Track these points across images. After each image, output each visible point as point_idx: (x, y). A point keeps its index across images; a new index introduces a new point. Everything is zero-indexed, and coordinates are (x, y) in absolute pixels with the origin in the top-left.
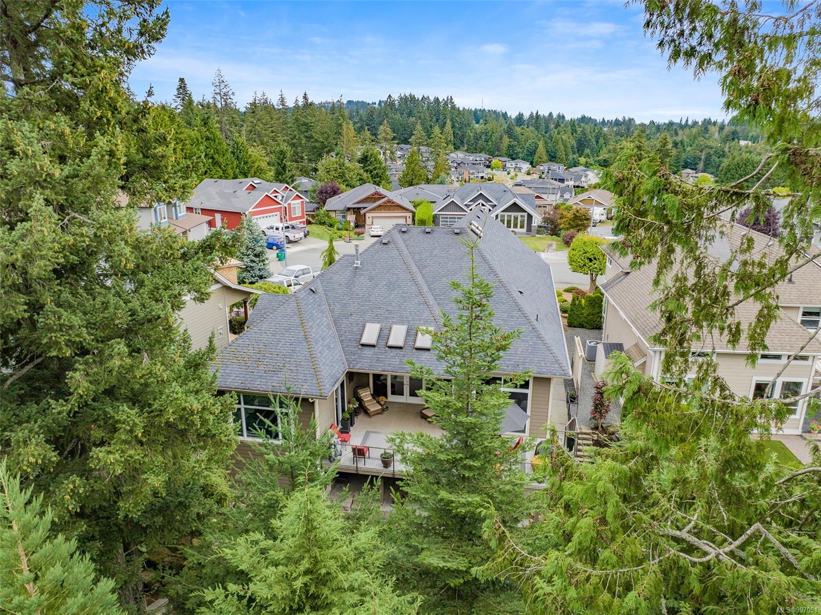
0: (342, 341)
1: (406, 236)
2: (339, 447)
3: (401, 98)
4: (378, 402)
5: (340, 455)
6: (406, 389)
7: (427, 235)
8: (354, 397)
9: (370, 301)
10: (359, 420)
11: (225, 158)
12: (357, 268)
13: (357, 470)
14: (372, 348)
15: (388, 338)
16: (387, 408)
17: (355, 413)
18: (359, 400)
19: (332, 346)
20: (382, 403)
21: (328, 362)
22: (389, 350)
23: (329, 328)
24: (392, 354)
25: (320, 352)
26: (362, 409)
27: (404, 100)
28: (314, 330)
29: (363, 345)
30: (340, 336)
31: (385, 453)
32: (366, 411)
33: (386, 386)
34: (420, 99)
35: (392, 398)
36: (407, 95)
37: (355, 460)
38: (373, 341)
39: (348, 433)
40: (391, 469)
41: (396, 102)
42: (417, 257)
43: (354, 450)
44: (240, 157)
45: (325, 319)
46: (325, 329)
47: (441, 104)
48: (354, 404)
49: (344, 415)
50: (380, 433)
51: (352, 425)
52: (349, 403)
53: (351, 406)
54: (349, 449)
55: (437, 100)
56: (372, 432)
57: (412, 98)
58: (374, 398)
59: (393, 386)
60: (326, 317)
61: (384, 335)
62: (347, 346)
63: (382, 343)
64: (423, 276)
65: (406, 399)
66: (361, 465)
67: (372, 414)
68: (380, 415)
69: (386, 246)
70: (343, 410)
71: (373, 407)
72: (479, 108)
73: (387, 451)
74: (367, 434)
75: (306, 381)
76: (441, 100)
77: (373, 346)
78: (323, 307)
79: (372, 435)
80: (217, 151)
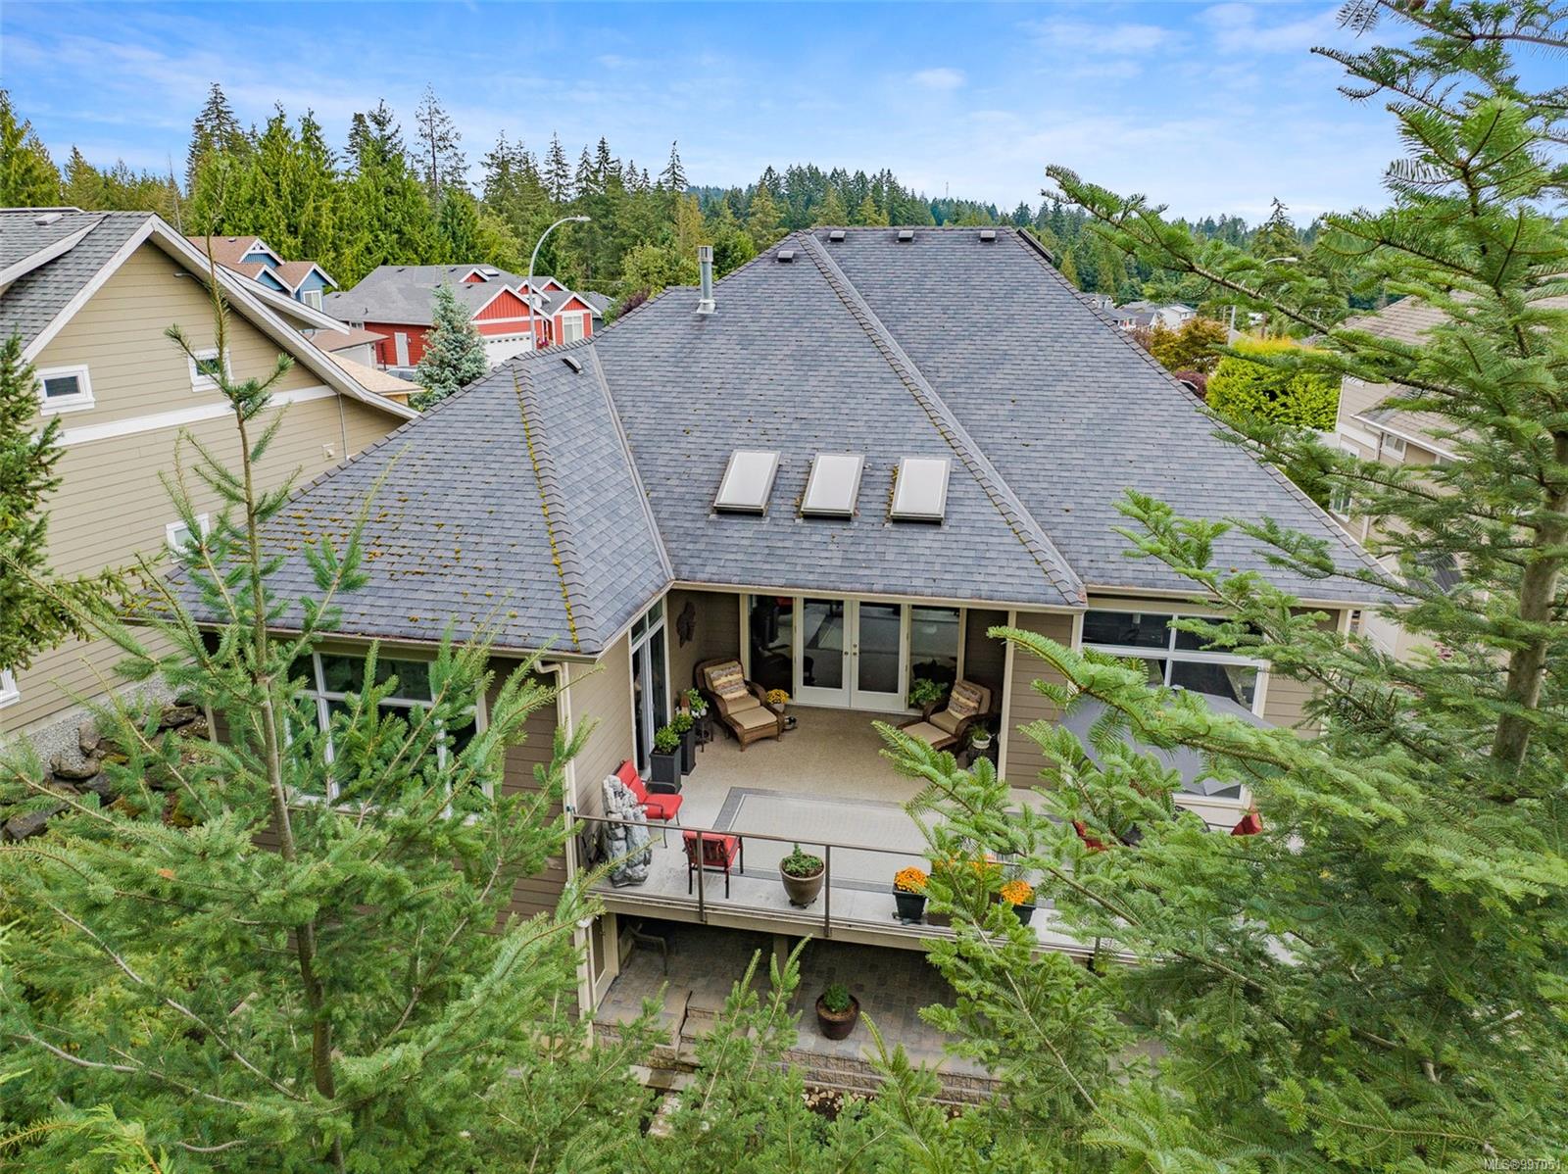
0: (655, 503)
1: (842, 250)
2: (640, 834)
3: (792, 173)
4: (768, 706)
5: (647, 862)
6: (851, 668)
7: (904, 246)
8: (695, 686)
9: (742, 396)
10: (710, 755)
11: (427, 232)
12: (704, 317)
13: (700, 914)
14: (753, 522)
15: (802, 494)
16: (792, 721)
17: (695, 734)
18: (711, 697)
19: (625, 511)
20: (779, 707)
21: (606, 552)
22: (807, 527)
23: (617, 463)
24: (817, 538)
25: (580, 521)
26: (719, 724)
27: (797, 177)
28: (565, 461)
29: (724, 512)
30: (650, 488)
31: (798, 857)
32: (731, 732)
33: (788, 663)
34: (829, 174)
35: (805, 696)
36: (804, 167)
37: (694, 881)
38: (756, 498)
39: (672, 791)
40: (817, 909)
41: (783, 181)
42: (878, 295)
43: (691, 844)
44: (460, 233)
45: (604, 441)
46: (601, 464)
47: (870, 186)
48: (693, 708)
49: (661, 735)
50: (773, 793)
51: (686, 768)
52: (678, 704)
53: (685, 712)
54: (677, 842)
55: (861, 177)
56: (749, 791)
57: (814, 173)
58: (753, 693)
59: (808, 663)
60: (610, 436)
61: (790, 482)
62: (673, 516)
63: (785, 506)
64: (899, 338)
65: (848, 696)
66: (714, 895)
67: (747, 738)
68: (772, 744)
69: (788, 266)
70: (660, 723)
71: (751, 717)
72: (941, 197)
73: (805, 850)
74: (734, 796)
75: (524, 603)
76: (869, 176)
77: (756, 514)
78: (601, 412)
79: (749, 803)
80: (410, 219)
